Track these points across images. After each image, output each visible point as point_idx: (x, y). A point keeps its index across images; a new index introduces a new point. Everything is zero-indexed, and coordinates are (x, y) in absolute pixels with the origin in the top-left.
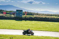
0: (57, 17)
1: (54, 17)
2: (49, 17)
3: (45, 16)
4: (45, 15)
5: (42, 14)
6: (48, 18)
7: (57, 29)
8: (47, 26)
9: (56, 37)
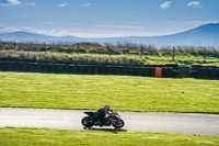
0: (64, 54)
1: (55, 54)
2: (36, 53)
3: (22, 52)
4: (22, 47)
5: (9, 43)
6: (30, 57)
7: (66, 99)
8: (28, 89)
9: (60, 128)
